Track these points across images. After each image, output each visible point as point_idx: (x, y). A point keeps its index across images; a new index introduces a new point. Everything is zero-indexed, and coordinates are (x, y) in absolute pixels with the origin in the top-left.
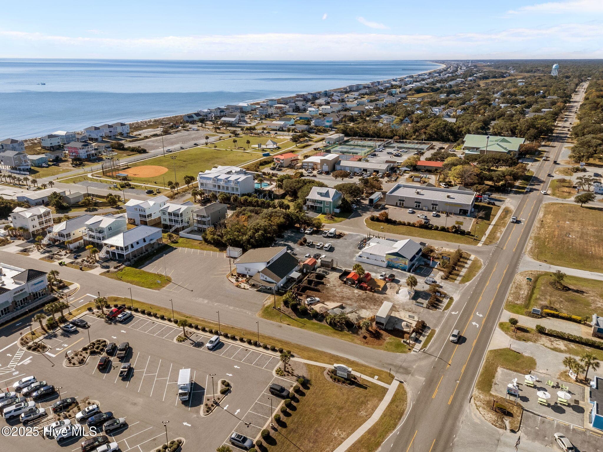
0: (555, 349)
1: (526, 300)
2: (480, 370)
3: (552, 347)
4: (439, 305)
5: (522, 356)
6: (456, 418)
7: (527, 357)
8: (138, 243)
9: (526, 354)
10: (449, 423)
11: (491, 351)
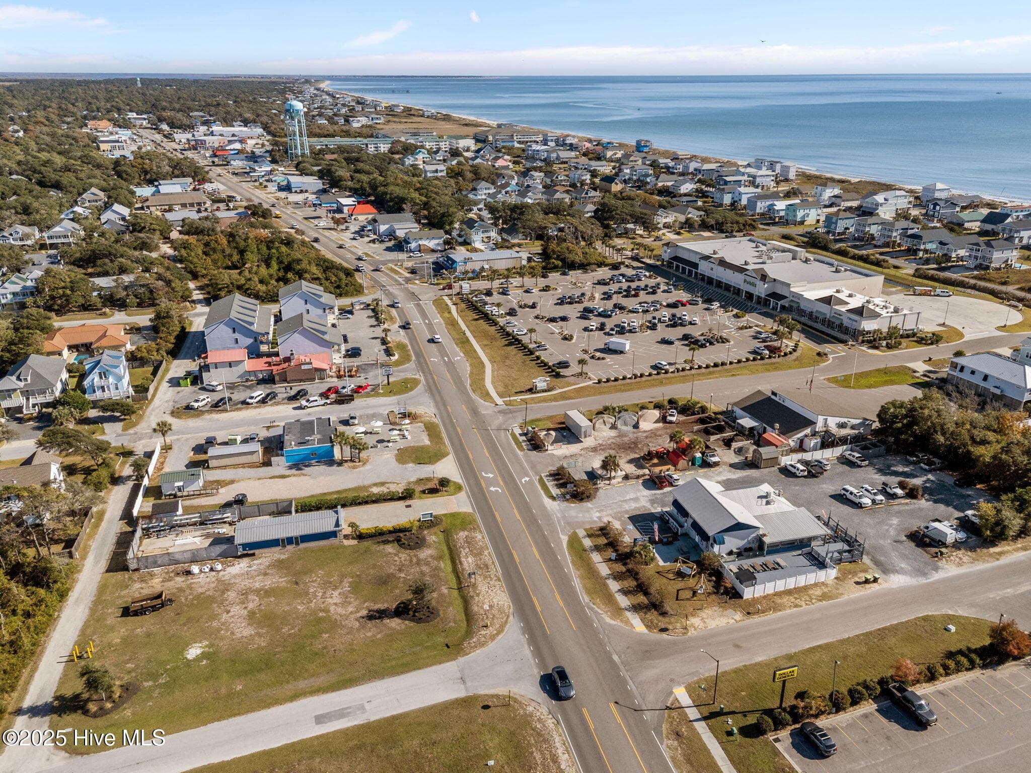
0: (383, 484)
1: (455, 546)
2: (444, 435)
3: (387, 485)
4: (554, 480)
5: (414, 462)
6: (436, 402)
7: (409, 463)
8: (973, 372)
9: (411, 465)
10: (438, 399)
11: (448, 454)
